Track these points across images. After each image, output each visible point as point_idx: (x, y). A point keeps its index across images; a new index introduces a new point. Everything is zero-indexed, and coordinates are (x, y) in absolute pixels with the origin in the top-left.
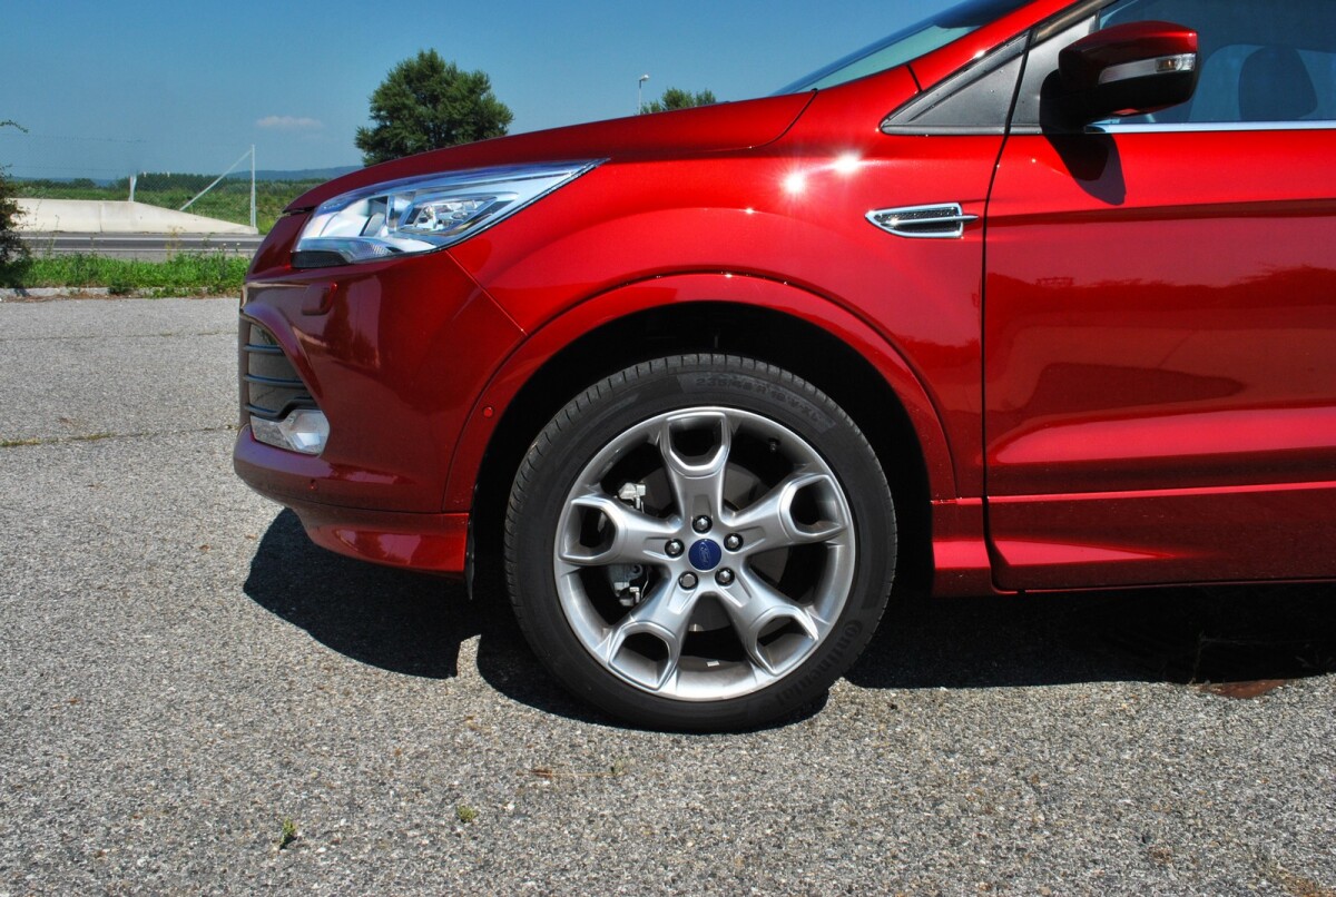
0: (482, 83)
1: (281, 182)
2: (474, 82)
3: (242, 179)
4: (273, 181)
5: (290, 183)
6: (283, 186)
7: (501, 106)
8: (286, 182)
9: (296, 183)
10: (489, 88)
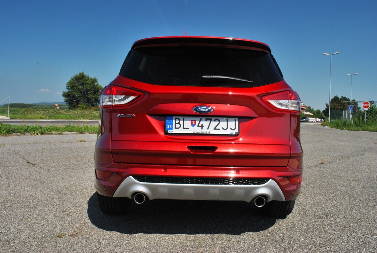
0: (95, 80)
1: (47, 105)
2: (93, 80)
3: (37, 104)
4: (45, 105)
5: (50, 106)
6: (48, 106)
7: (101, 86)
8: (49, 105)
9: (52, 105)
10: (97, 81)
